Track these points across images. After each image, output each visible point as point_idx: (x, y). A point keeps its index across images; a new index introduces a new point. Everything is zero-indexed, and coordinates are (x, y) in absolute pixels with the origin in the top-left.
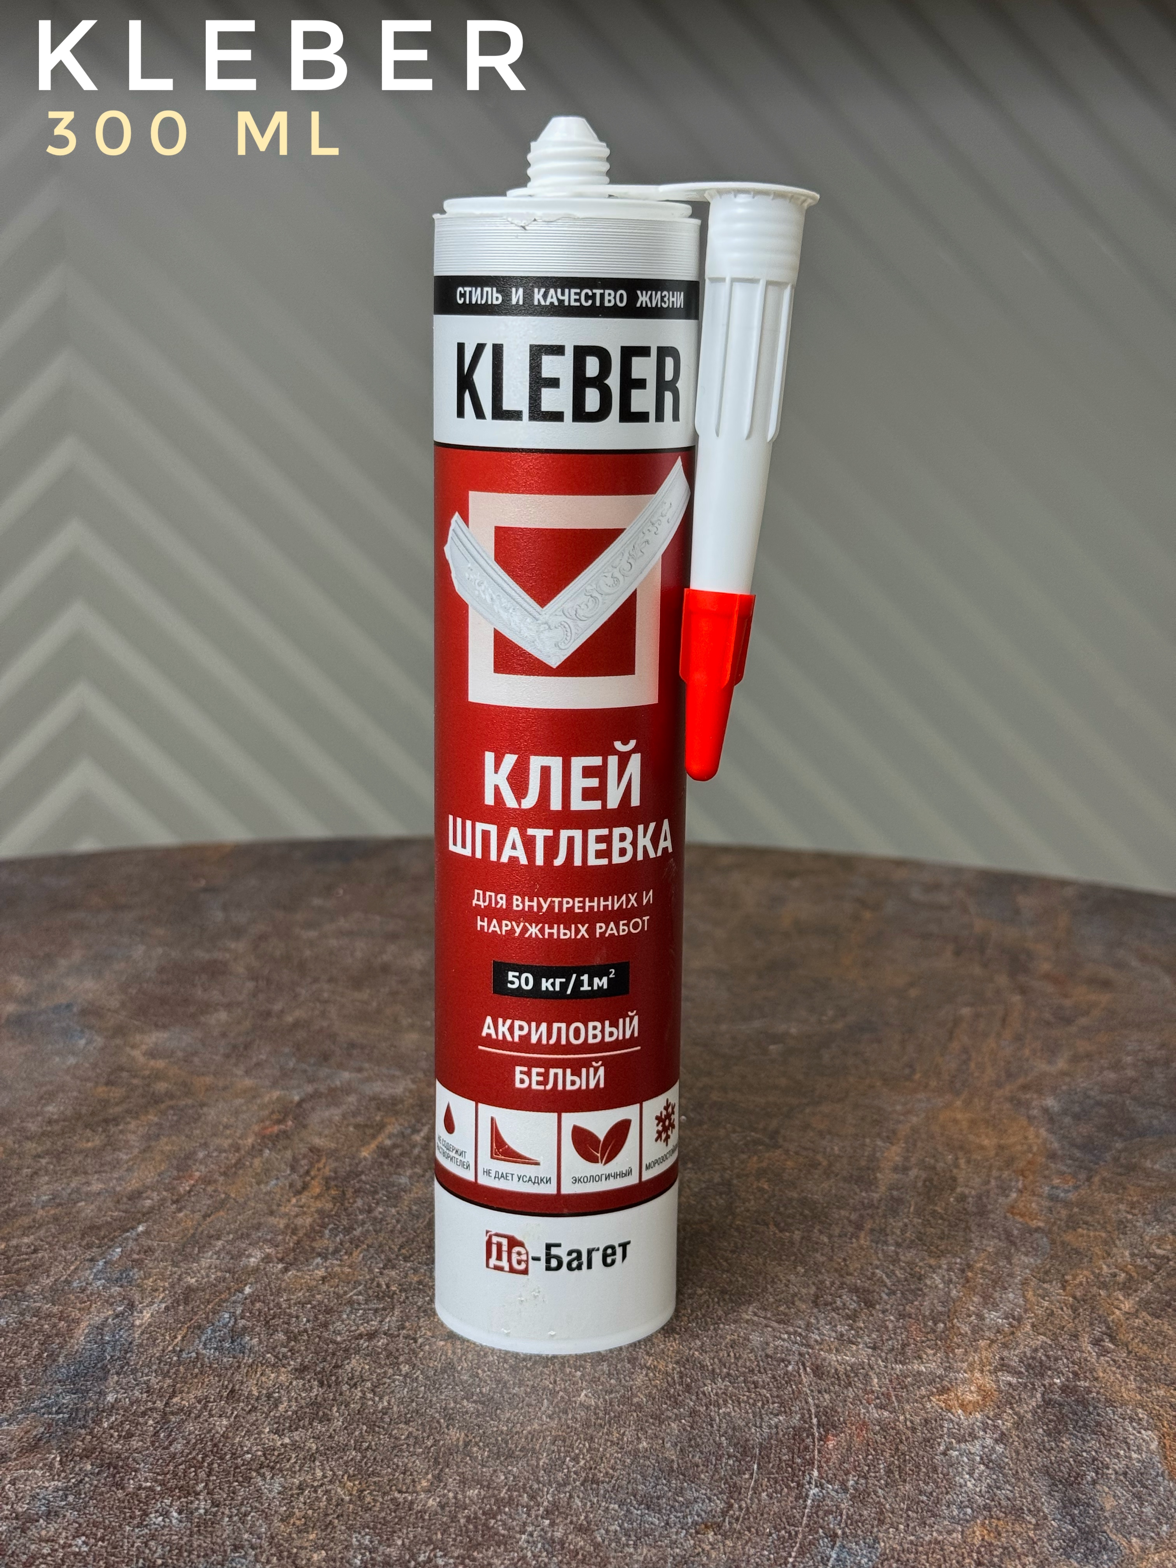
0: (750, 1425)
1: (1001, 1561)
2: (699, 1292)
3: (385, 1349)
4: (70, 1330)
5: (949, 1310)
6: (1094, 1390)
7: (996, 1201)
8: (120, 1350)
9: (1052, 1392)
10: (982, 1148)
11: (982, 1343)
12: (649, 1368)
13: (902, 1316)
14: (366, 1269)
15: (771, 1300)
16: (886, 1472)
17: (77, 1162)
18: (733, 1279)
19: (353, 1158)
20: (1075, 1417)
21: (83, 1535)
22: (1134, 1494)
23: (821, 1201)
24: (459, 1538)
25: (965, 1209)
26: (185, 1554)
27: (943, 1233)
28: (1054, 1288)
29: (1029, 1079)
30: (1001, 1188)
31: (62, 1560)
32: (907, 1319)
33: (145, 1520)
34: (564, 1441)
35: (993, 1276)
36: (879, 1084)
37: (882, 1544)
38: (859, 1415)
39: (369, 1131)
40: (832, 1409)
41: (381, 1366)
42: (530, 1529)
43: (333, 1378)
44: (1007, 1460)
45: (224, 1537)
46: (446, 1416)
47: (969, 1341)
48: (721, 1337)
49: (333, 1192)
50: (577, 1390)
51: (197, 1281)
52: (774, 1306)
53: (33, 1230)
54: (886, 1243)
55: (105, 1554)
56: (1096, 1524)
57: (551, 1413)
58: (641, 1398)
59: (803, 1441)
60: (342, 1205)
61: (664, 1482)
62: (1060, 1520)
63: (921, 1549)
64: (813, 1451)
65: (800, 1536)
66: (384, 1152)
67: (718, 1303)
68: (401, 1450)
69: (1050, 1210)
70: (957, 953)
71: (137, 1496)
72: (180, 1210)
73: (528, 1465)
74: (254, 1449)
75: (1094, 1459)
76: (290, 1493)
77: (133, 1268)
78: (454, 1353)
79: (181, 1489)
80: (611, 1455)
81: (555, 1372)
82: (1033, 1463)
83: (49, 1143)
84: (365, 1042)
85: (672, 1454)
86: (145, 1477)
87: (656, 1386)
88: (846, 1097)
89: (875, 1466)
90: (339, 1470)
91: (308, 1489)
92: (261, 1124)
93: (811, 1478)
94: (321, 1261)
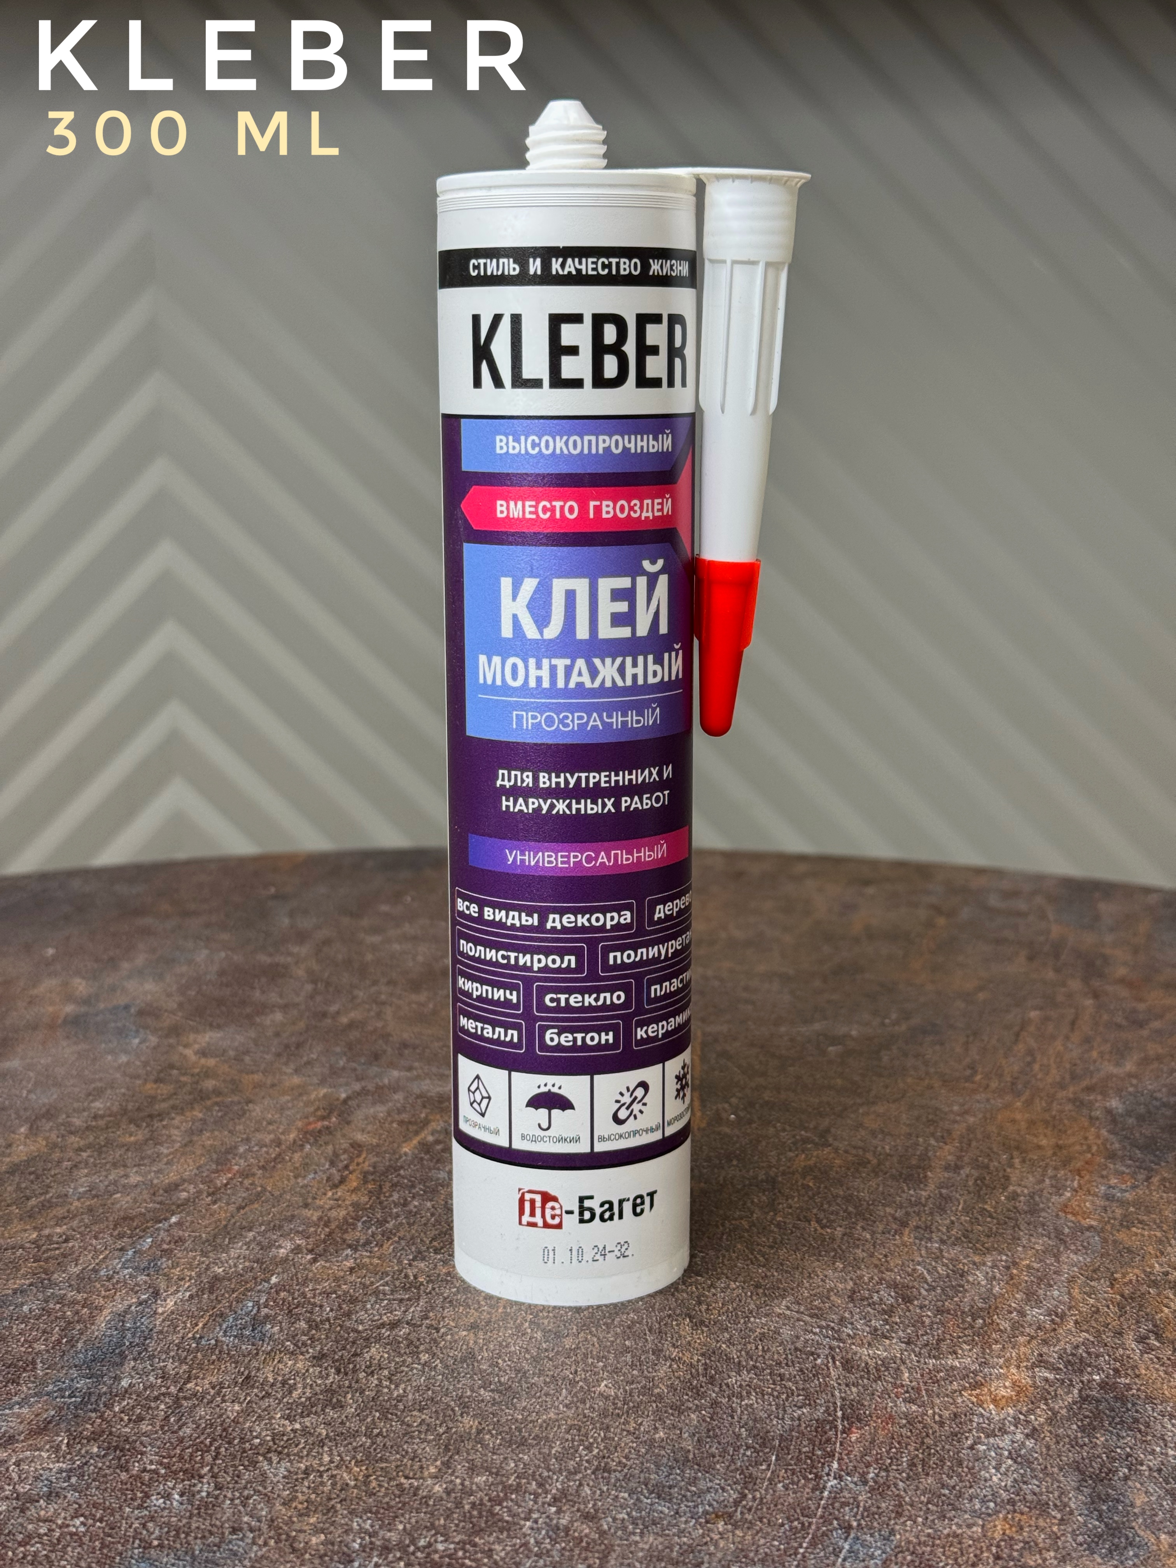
0: (772, 1417)
1: (1021, 1555)
3: (406, 1339)
4: (92, 1317)
5: (990, 1307)
6: (1134, 1387)
7: (1048, 1200)
8: (140, 1337)
9: (1090, 1388)
10: (1039, 1147)
11: (1021, 1339)
12: (673, 1360)
13: (940, 1311)
14: (395, 1261)
15: (806, 1295)
16: (909, 1465)
17: (117, 1156)
18: (769, 1274)
19: (394, 1153)
20: (1112, 1414)
21: (82, 1515)
22: (1167, 1491)
23: (867, 1199)
24: (462, 1524)
25: (1015, 1208)
26: (183, 1536)
27: (991, 1229)
28: (1103, 1286)
29: (1094, 1080)
30: (1055, 1187)
31: (58, 1540)
32: (945, 1315)
33: (145, 1502)
34: (579, 1430)
35: (1039, 1274)
36: (936, 1085)
37: (898, 1537)
38: (886, 1408)
39: (412, 1128)
40: (859, 1402)
41: (400, 1355)
42: (535, 1516)
43: (351, 1366)
44: (1036, 1455)
45: (223, 1519)
46: (461, 1404)
47: (1008, 1337)
48: (750, 1331)
49: (370, 1186)
50: (598, 1381)
51: (224, 1271)
52: (808, 1300)
53: (65, 1221)
54: (930, 1239)
55: (102, 1535)
56: (1125, 1519)
57: (568, 1402)
58: (662, 1389)
59: (826, 1433)
60: (378, 1198)
61: (678, 1471)
62: (1086, 1515)
63: (938, 1542)
64: (835, 1443)
65: (813, 1527)
66: (425, 1147)
67: (751, 1297)
68: (412, 1437)
69: (1105, 1209)
70: (1031, 958)
71: (140, 1478)
72: (215, 1202)
73: (540, 1453)
74: (264, 1434)
75: (1129, 1455)
76: (295, 1477)
77: (161, 1257)
78: (475, 1342)
79: (185, 1472)
80: (626, 1444)
82: (1063, 1458)
83: (91, 1138)
84: (417, 1042)
85: (688, 1444)
86: (150, 1459)
87: (679, 1378)
88: (903, 1097)
89: (897, 1459)
90: (347, 1456)
91: (314, 1474)
92: (305, 1120)
93: (830, 1470)
94: (350, 1253)
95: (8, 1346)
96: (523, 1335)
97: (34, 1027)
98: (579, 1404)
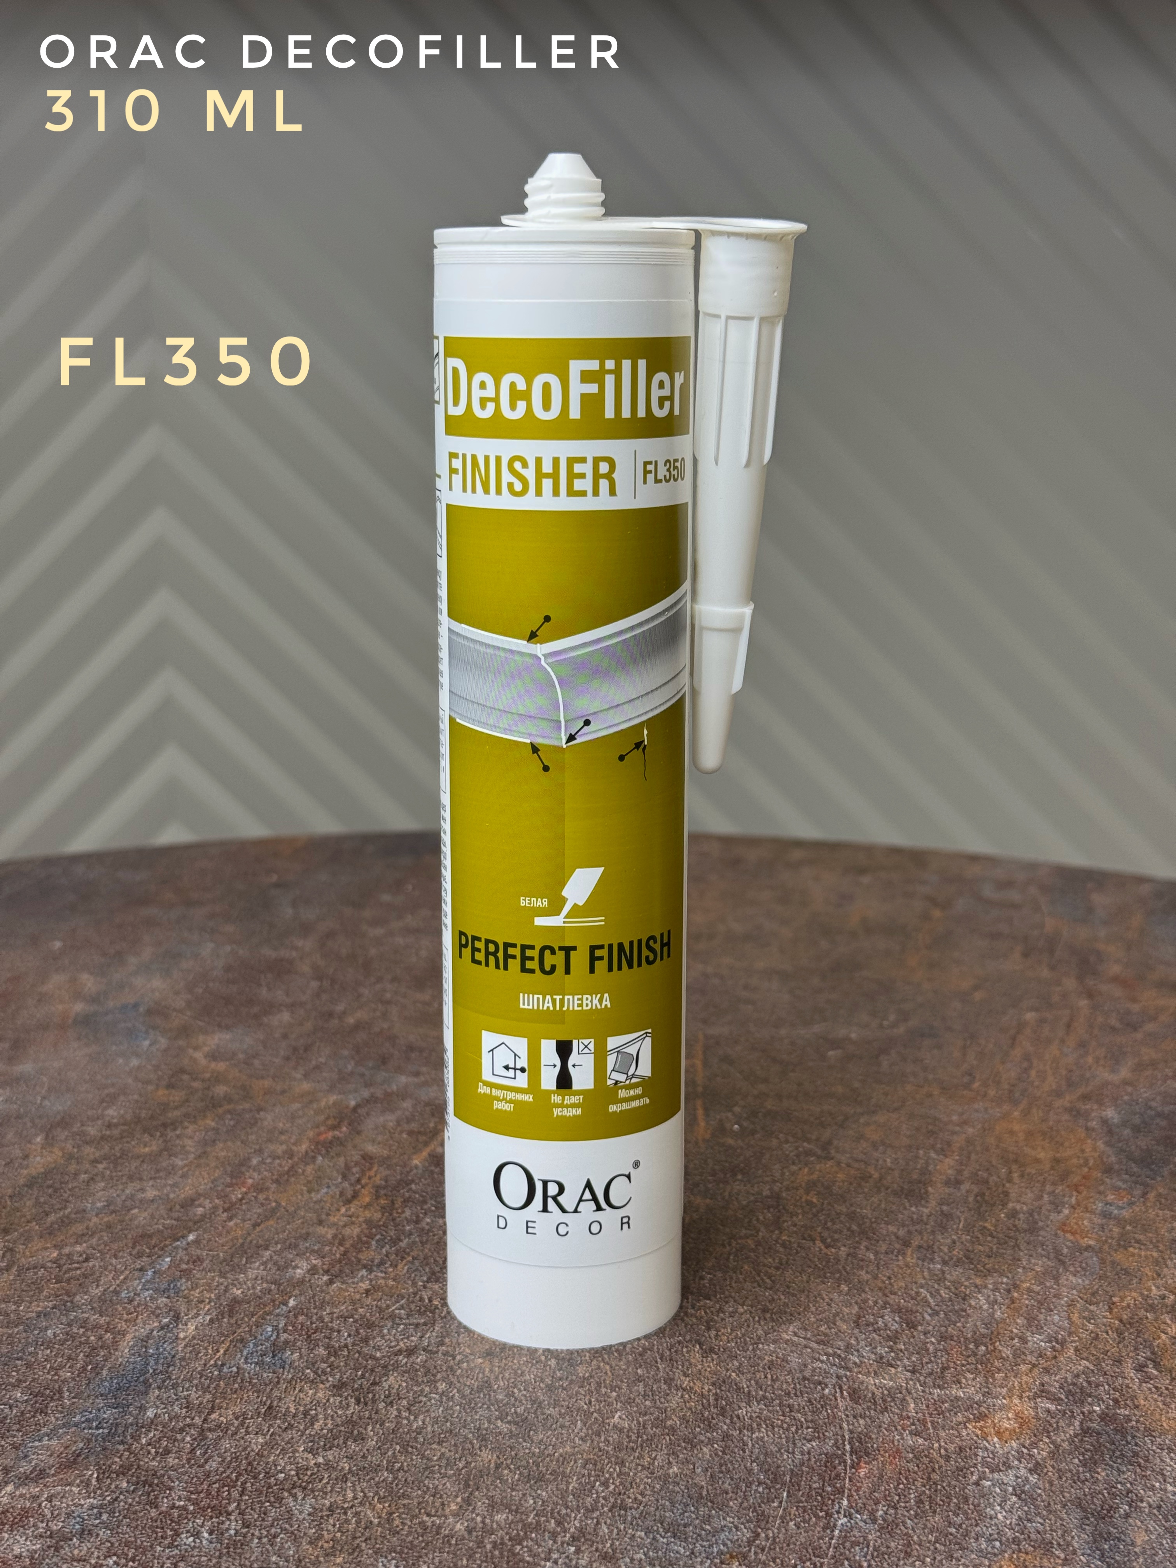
0: (782, 1451)
2: (741, 1310)
4: (115, 1342)
5: (992, 1333)
6: (1134, 1418)
7: (1047, 1218)
8: (163, 1364)
9: (1090, 1420)
10: (1038, 1161)
11: (1023, 1368)
12: (684, 1390)
13: (943, 1338)
14: (410, 1282)
15: (813, 1319)
16: (917, 1502)
17: (133, 1168)
18: (776, 1297)
19: (405, 1166)
20: (1113, 1447)
21: (115, 1555)
22: (1166, 1529)
23: (870, 1216)
25: (1015, 1226)
27: (991, 1248)
28: (1100, 1311)
29: (1090, 1088)
30: (1054, 1203)
32: (949, 1341)
33: (176, 1540)
34: (595, 1465)
35: (1039, 1297)
36: (936, 1093)
38: (893, 1442)
39: (422, 1138)
40: (866, 1435)
41: (418, 1384)
42: (555, 1556)
43: (370, 1395)
44: (1039, 1491)
45: (252, 1559)
46: (479, 1437)
47: (1010, 1365)
48: (759, 1358)
49: (382, 1202)
50: (611, 1412)
51: (242, 1293)
52: (815, 1326)
53: (86, 1238)
54: (932, 1260)
56: (1126, 1559)
57: (583, 1435)
58: (674, 1421)
59: (835, 1468)
61: (692, 1509)
62: (1089, 1555)
64: (844, 1479)
66: (435, 1159)
67: (759, 1321)
68: (433, 1472)
69: (1102, 1227)
70: (1026, 955)
71: (170, 1515)
72: (230, 1219)
73: (557, 1489)
74: (288, 1468)
75: (1129, 1491)
76: (320, 1514)
77: (181, 1278)
78: (491, 1371)
79: (213, 1508)
80: (641, 1480)
81: (590, 1392)
82: (1067, 1495)
83: (107, 1148)
85: (702, 1480)
86: (178, 1496)
87: (690, 1409)
88: (902, 1106)
89: (905, 1496)
90: (369, 1491)
91: (339, 1511)
92: (317, 1130)
93: (840, 1507)
94: (365, 1274)
95: (35, 1374)
97: (44, 1027)
98: (594, 1437)
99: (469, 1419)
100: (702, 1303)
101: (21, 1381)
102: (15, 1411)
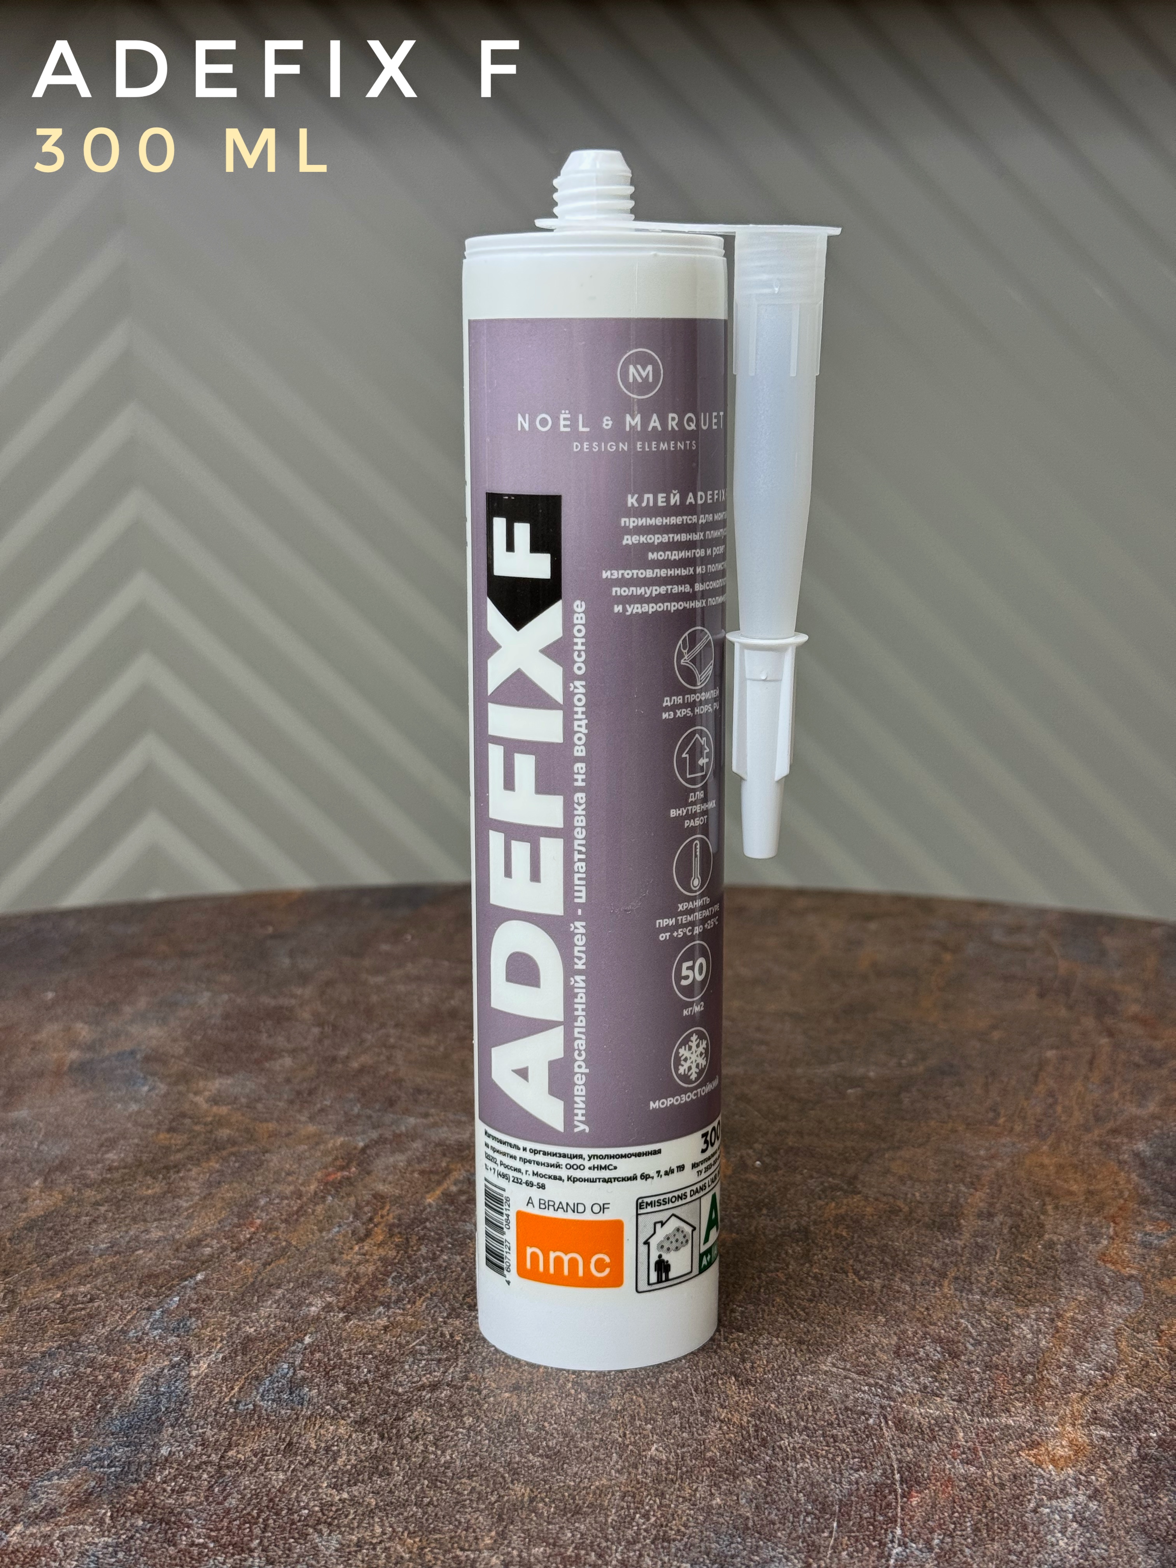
0: (829, 1481)
4: (124, 1381)
5: (1038, 1362)
7: (1086, 1248)
8: (175, 1402)
9: (1148, 1446)
10: (1071, 1193)
11: (1074, 1396)
12: (722, 1421)
13: (988, 1367)
14: (430, 1318)
15: (851, 1350)
16: (974, 1531)
17: (136, 1209)
18: (811, 1329)
19: (418, 1204)
20: (1173, 1473)
23: (903, 1249)
25: (1053, 1257)
27: (1031, 1279)
28: (1149, 1338)
29: (1118, 1123)
30: (1091, 1234)
32: (994, 1371)
34: (634, 1497)
35: (1085, 1326)
36: (960, 1128)
38: (944, 1470)
39: (435, 1178)
40: (916, 1464)
41: (443, 1419)
43: (394, 1431)
44: (1101, 1518)
46: (510, 1470)
47: (1060, 1393)
48: (798, 1389)
49: (397, 1240)
50: (648, 1444)
51: (255, 1331)
52: (854, 1356)
53: (89, 1279)
54: (970, 1291)
57: (620, 1467)
58: (714, 1452)
59: (885, 1497)
60: (406, 1252)
61: (739, 1540)
64: (896, 1508)
66: (449, 1198)
67: (795, 1353)
68: (464, 1506)
69: (1143, 1257)
70: (1041, 995)
71: (189, 1553)
72: (240, 1258)
73: (596, 1522)
74: (312, 1504)
76: (347, 1550)
77: (190, 1317)
78: (519, 1405)
79: (235, 1545)
80: (683, 1511)
81: (624, 1425)
82: (1129, 1521)
83: (108, 1191)
84: (431, 1087)
85: (747, 1511)
86: (197, 1533)
87: (730, 1440)
88: (927, 1141)
89: (961, 1524)
90: (399, 1527)
91: (367, 1547)
92: (324, 1171)
93: (894, 1537)
94: (383, 1311)
95: (42, 1413)
96: (567, 1396)
97: (39, 1074)
98: (631, 1469)
99: (499, 1453)
100: (735, 1336)
101: (27, 1421)
102: (22, 1451)
